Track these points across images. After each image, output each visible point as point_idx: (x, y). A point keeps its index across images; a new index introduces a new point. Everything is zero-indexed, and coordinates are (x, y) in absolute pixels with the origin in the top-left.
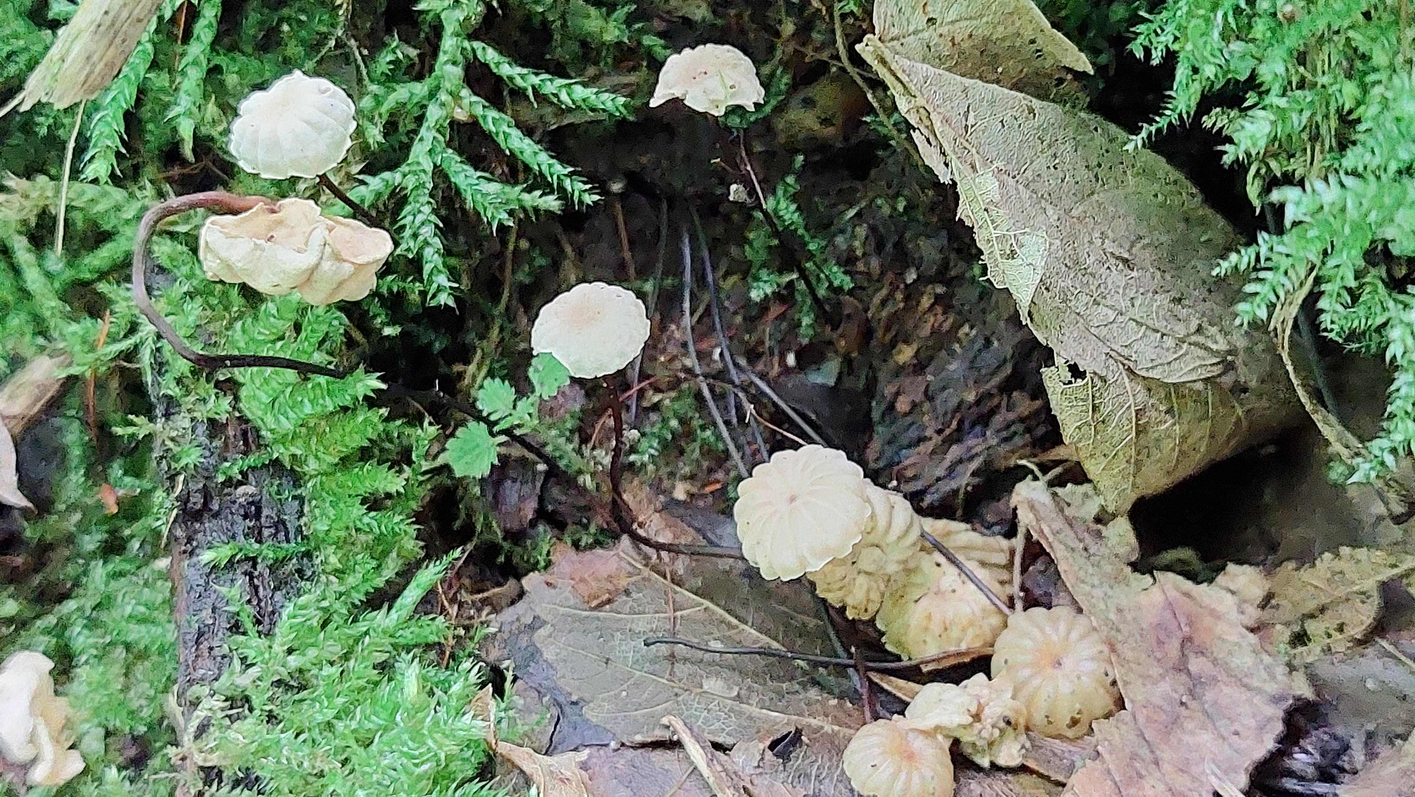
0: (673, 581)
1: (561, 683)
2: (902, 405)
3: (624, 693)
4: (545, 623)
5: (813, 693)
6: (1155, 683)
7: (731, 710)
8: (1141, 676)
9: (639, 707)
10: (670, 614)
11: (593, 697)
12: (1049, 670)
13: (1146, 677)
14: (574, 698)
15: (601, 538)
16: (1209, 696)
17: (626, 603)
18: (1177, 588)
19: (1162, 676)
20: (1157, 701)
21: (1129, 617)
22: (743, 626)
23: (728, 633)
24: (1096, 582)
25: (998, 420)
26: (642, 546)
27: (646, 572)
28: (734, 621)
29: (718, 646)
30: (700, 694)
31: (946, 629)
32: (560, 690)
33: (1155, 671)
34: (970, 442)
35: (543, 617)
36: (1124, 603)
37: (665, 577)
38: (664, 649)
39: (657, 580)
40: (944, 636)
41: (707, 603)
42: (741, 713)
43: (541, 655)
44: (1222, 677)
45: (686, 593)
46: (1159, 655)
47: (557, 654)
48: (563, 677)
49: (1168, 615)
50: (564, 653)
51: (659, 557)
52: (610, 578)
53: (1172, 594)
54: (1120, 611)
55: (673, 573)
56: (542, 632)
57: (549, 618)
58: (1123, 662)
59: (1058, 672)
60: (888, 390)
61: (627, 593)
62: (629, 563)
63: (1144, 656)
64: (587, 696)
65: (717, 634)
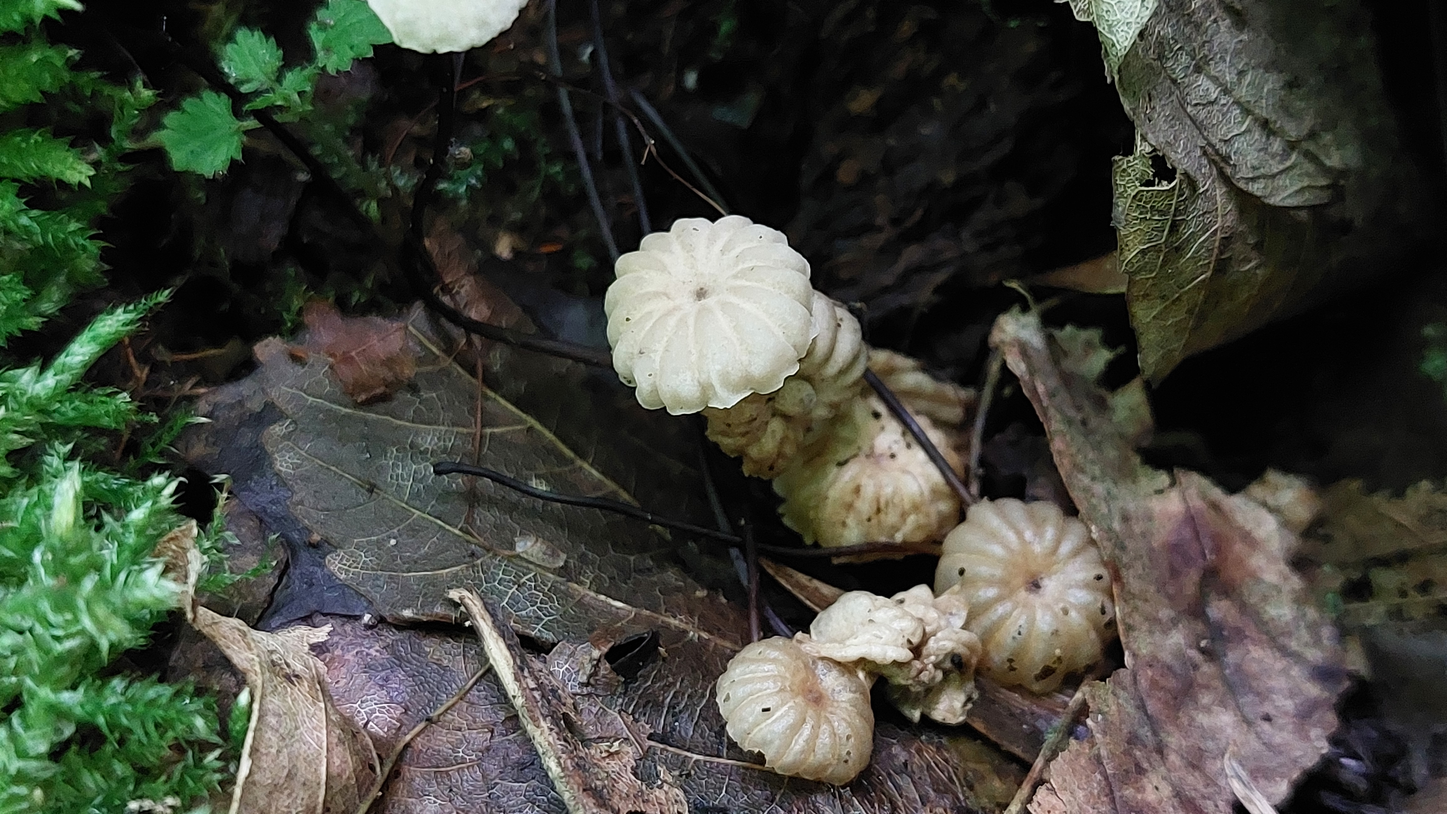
0: (484, 381)
1: (299, 511)
2: (846, 173)
3: (393, 542)
4: (282, 416)
5: (672, 576)
6: (1165, 632)
7: (553, 589)
8: (1147, 619)
9: (414, 565)
10: (476, 430)
11: (344, 540)
12: (1023, 594)
13: (1153, 620)
14: (316, 538)
15: (380, 298)
16: (1232, 657)
17: (411, 403)
18: (1204, 497)
19: (1174, 622)
20: (1166, 656)
21: (1137, 529)
22: (579, 462)
23: (557, 470)
24: (1097, 473)
25: (981, 218)
26: (443, 320)
27: (447, 362)
28: (569, 453)
29: (541, 487)
30: (509, 558)
31: (879, 510)
32: (295, 521)
33: (1165, 613)
34: (939, 242)
35: (280, 403)
36: (1131, 506)
37: (473, 373)
38: (459, 481)
39: (460, 376)
40: (874, 521)
41: (532, 421)
42: (567, 595)
43: (271, 465)
44: (1251, 631)
45: (503, 402)
46: (1171, 590)
47: (297, 467)
48: (301, 503)
49: (1187, 533)
50: (307, 466)
51: (470, 343)
52: (389, 362)
53: (1197, 503)
54: (1126, 519)
55: (486, 369)
56: (278, 429)
57: (289, 409)
58: (1128, 596)
59: (1033, 598)
60: (829, 149)
61: (413, 388)
62: (421, 344)
63: (1152, 589)
64: (335, 537)
65: (542, 470)
